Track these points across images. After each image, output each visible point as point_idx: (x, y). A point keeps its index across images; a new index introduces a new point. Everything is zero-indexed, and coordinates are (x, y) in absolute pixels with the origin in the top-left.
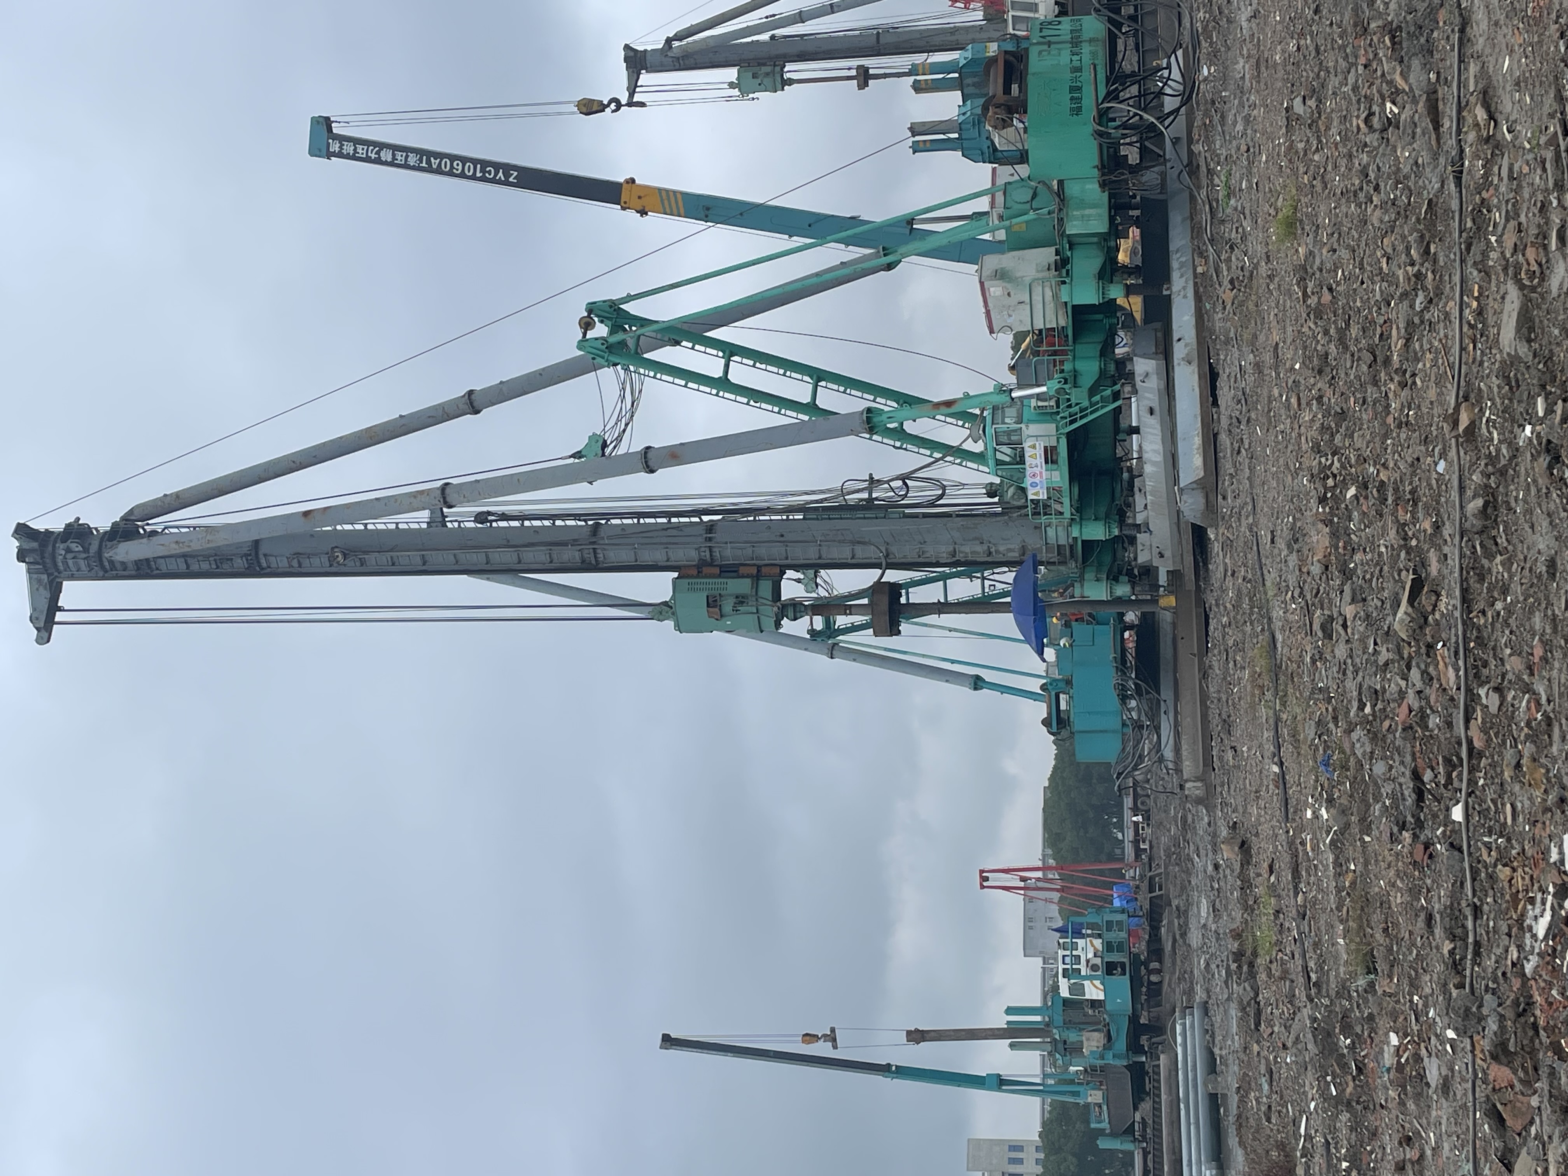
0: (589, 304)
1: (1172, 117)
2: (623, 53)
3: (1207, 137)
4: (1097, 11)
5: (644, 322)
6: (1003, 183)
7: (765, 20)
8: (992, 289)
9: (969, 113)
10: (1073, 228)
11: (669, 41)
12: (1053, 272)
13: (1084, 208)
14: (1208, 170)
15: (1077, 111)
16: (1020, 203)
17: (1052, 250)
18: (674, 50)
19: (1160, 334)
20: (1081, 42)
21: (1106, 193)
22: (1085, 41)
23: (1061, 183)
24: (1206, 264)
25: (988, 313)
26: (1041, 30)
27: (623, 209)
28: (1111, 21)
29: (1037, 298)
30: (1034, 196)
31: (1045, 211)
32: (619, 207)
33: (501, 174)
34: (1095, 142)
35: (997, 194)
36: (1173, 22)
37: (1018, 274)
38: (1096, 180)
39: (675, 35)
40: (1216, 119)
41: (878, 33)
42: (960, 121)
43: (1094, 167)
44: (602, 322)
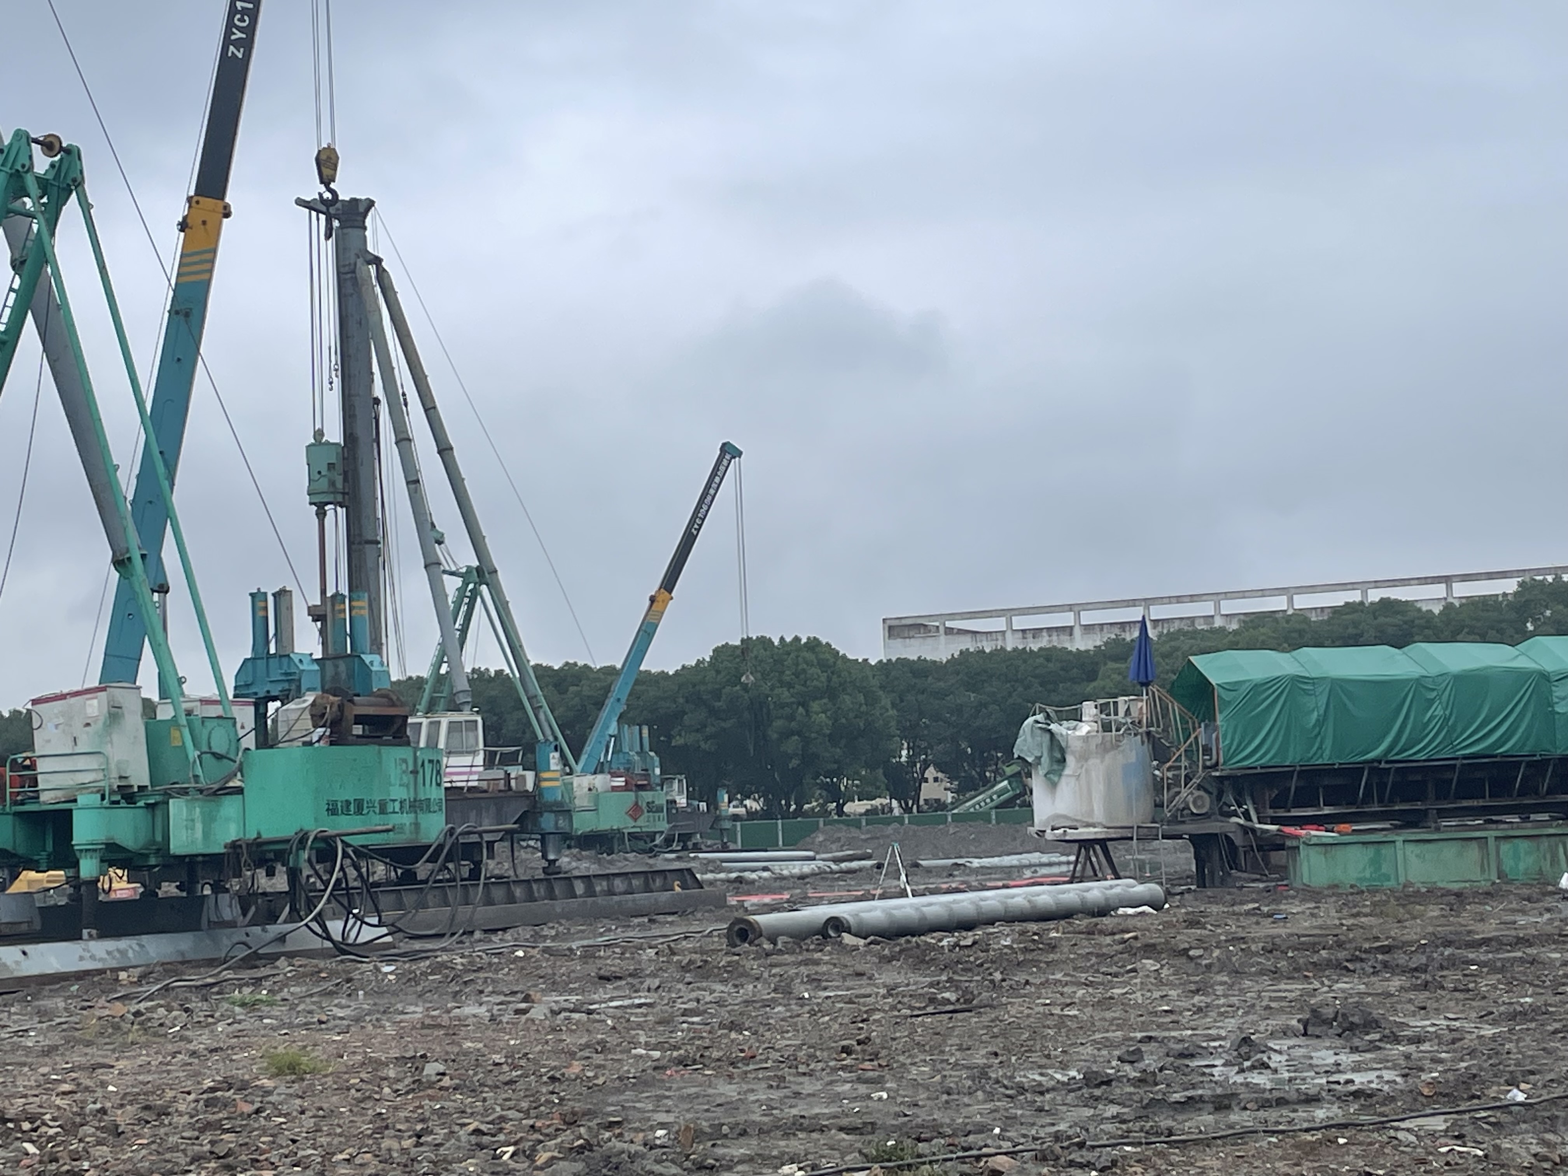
0: (79, 150)
1: (319, 931)
2: (363, 198)
3: (305, 975)
4: (451, 832)
5: (52, 224)
6: (235, 716)
7: (401, 392)
8: (95, 702)
9: (301, 667)
10: (177, 808)
11: (377, 261)
12: (116, 783)
13: (204, 823)
14: (260, 979)
15: (332, 810)
16: (209, 738)
17: (146, 782)
18: (364, 268)
19: (24, 928)
20: (416, 812)
21: (223, 851)
22: (416, 818)
23: (239, 791)
24: (131, 983)
25: (62, 697)
26: (431, 761)
27: (189, 199)
28: (441, 847)
29: (81, 763)
30: (218, 757)
31: (199, 771)
32: (192, 193)
33: (240, 35)
34: (293, 834)
35: (220, 707)
36: (431, 929)
37: (115, 737)
38: (242, 836)
39: (384, 270)
40: (328, 985)
41: (379, 543)
42: (292, 655)
43: (259, 833)
44: (52, 165)
